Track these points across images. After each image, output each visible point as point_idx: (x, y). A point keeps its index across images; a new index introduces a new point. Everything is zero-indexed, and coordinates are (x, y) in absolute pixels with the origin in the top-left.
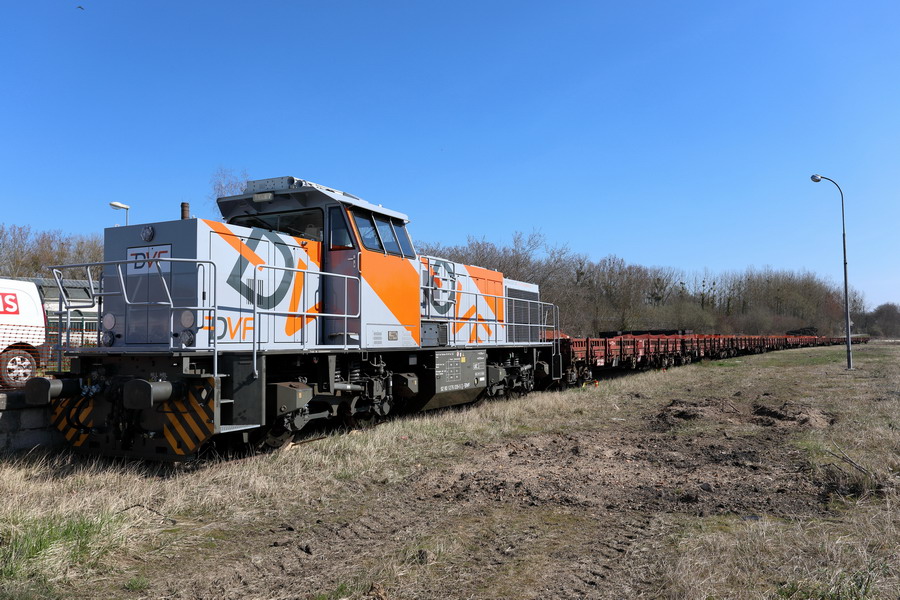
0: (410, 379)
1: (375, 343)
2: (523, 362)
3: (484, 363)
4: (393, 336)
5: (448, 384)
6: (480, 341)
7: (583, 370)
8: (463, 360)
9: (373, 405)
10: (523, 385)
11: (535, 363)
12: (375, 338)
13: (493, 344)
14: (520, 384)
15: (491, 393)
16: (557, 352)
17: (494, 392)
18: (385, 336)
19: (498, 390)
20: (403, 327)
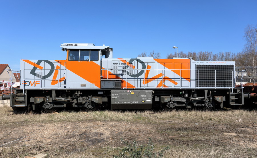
3: (150, 95)
4: (83, 85)
5: (120, 101)
6: (166, 87)
8: (133, 93)
11: (206, 97)
20: (90, 82)
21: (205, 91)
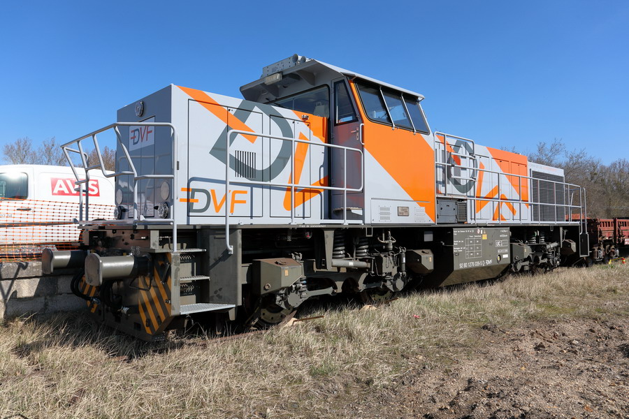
0: (423, 256)
1: (382, 218)
2: (549, 240)
3: (508, 241)
4: (403, 212)
5: (468, 261)
6: (503, 219)
7: (609, 248)
8: (485, 237)
9: (386, 281)
10: (548, 262)
11: (561, 242)
12: (381, 213)
13: (517, 222)
14: (545, 260)
15: (516, 268)
16: (584, 231)
17: (519, 267)
18: (394, 212)
19: (523, 267)
21: (560, 228)
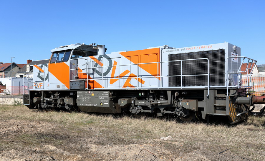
0: (65, 99)
5: (84, 103)
20: (62, 83)
21: (168, 91)
